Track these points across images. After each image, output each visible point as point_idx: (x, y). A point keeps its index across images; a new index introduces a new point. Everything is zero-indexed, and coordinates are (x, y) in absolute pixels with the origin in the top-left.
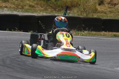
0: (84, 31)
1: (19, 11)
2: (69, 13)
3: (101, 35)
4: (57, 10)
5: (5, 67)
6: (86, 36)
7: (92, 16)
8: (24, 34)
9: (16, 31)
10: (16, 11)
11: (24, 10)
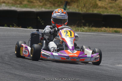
0: (84, 28)
1: (17, 7)
2: (69, 8)
3: (101, 31)
4: (56, 5)
5: (3, 65)
6: (86, 32)
7: (93, 11)
8: (23, 30)
9: (14, 27)
10: (14, 6)
11: (22, 6)
